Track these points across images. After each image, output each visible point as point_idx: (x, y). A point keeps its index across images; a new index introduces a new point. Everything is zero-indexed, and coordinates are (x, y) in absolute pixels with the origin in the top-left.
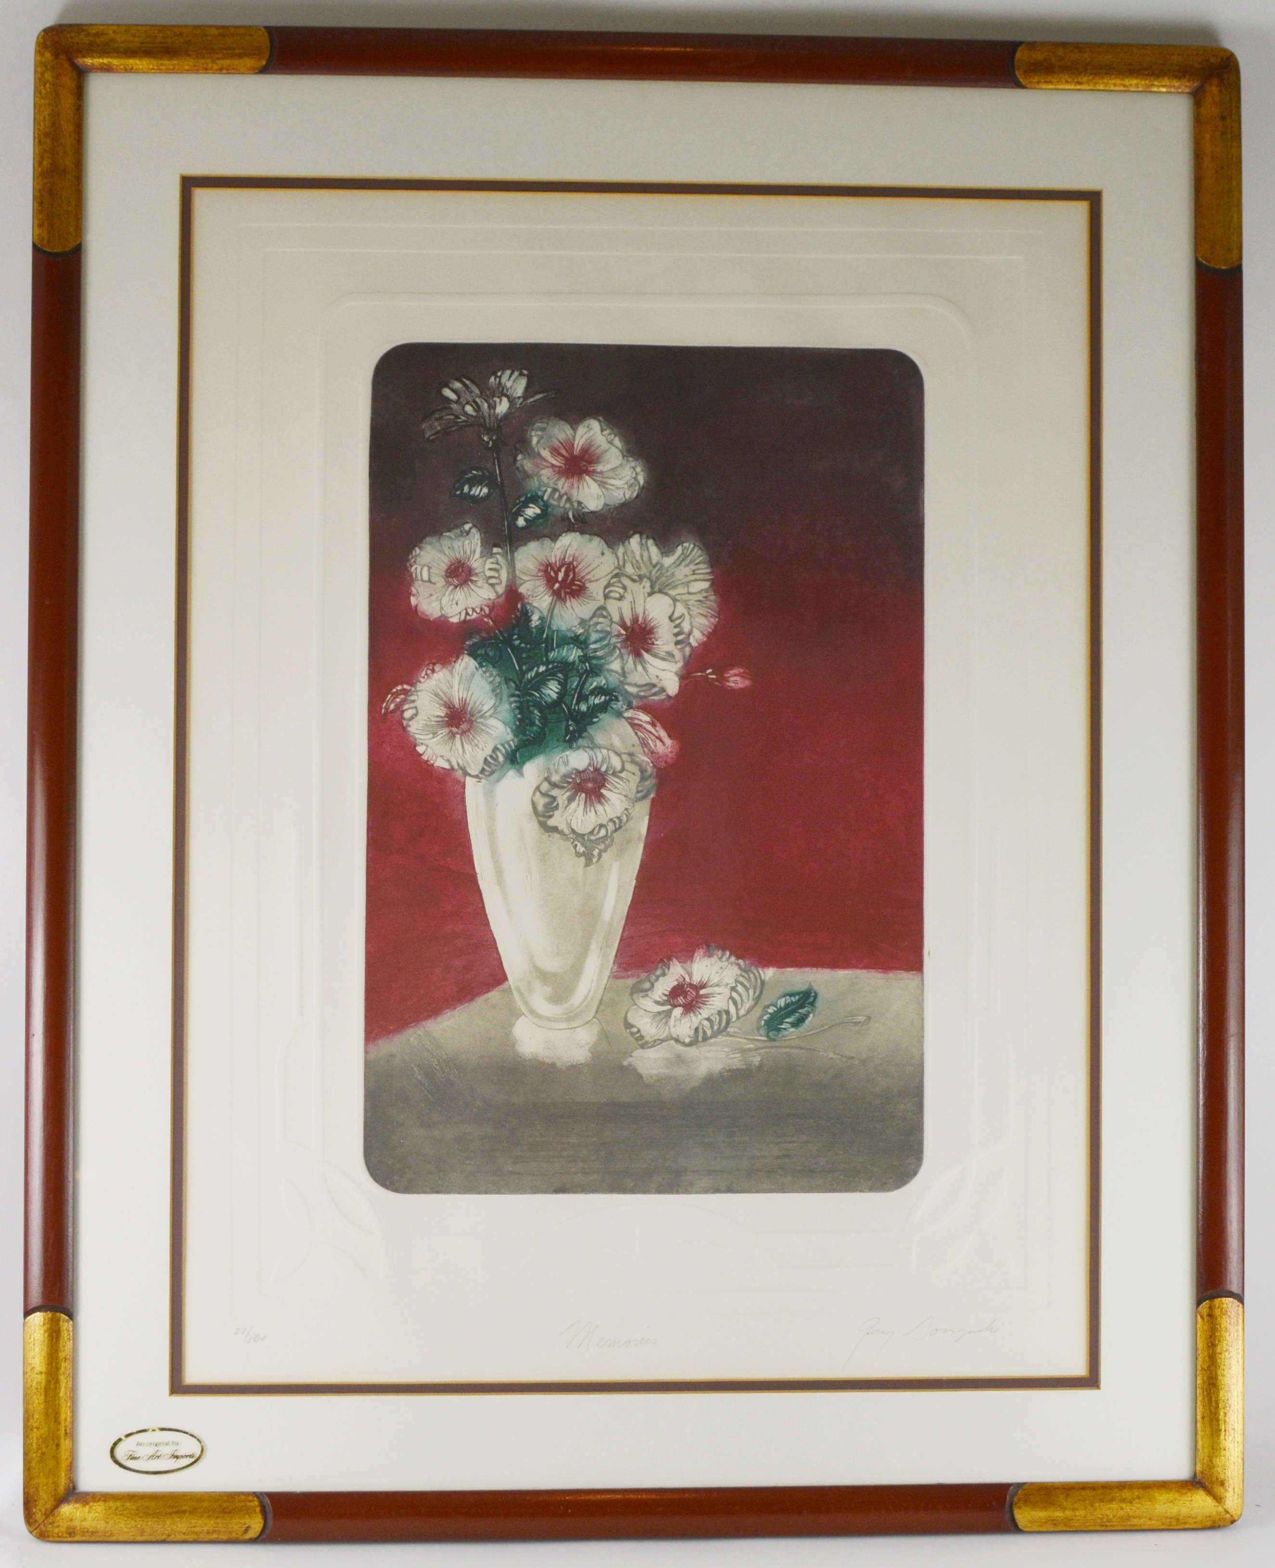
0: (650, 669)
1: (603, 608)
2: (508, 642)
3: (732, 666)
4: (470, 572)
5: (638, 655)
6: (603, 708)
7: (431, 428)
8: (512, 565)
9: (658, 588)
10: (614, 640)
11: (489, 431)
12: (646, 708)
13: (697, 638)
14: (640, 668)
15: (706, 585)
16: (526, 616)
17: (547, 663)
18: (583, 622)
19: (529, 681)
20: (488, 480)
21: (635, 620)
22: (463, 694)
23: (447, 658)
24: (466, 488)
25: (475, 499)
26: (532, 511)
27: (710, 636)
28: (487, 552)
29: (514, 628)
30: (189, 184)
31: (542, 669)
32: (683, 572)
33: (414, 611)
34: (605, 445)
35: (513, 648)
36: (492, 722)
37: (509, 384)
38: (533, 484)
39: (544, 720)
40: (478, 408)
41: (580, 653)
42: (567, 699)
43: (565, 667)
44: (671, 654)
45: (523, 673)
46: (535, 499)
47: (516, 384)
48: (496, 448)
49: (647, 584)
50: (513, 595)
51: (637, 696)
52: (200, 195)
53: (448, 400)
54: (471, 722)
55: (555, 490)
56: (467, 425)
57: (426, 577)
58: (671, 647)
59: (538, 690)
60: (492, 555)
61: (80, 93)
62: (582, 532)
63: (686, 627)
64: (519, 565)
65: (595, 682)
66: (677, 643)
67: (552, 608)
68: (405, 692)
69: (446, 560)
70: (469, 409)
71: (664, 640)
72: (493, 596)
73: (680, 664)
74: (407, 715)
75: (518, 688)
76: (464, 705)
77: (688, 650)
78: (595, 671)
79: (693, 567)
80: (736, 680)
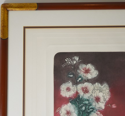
0: (100, 105)
1: (92, 95)
2: (76, 100)
3: (113, 104)
4: (70, 89)
5: (98, 102)
6: (92, 111)
7: (63, 66)
8: (77, 88)
9: (100, 91)
10: (94, 100)
11: (73, 66)
12: (99, 111)
13: (107, 99)
14: (98, 104)
15: (109, 91)
16: (79, 96)
17: (83, 104)
18: (88, 97)
19: (80, 107)
20: (73, 74)
21: (97, 97)
22: (69, 109)
23: (66, 103)
24: (69, 75)
25: (71, 77)
26: (80, 79)
27: (109, 99)
28: (73, 86)
29: (77, 98)
30: (25, 28)
31: (82, 105)
32: (105, 89)
33: (61, 96)
34: (91, 68)
35: (77, 101)
36: (74, 114)
37: (76, 59)
38: (80, 75)
39: (82, 113)
40: (71, 62)
41: (88, 102)
42: (86, 110)
43: (86, 105)
44: (103, 102)
45: (79, 106)
46: (80, 77)
47: (77, 58)
48: (74, 69)
49: (99, 90)
50: (77, 93)
51: (98, 109)
52: (26, 29)
53: (66, 61)
54: (70, 114)
55: (84, 75)
56: (69, 65)
57: (63, 90)
58: (103, 101)
59: (81, 108)
60: (74, 86)
61: (8, 14)
62: (88, 82)
63: (105, 98)
64: (78, 88)
65: (91, 107)
66: (104, 100)
67: (83, 95)
68: (60, 109)
69: (66, 87)
70: (69, 63)
71: (102, 100)
72: (74, 93)
73: (105, 104)
74: (60, 113)
75: (78, 108)
76: (69, 111)
77: (106, 102)
78: (91, 105)
79: (106, 88)
80: (114, 106)
